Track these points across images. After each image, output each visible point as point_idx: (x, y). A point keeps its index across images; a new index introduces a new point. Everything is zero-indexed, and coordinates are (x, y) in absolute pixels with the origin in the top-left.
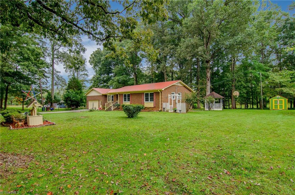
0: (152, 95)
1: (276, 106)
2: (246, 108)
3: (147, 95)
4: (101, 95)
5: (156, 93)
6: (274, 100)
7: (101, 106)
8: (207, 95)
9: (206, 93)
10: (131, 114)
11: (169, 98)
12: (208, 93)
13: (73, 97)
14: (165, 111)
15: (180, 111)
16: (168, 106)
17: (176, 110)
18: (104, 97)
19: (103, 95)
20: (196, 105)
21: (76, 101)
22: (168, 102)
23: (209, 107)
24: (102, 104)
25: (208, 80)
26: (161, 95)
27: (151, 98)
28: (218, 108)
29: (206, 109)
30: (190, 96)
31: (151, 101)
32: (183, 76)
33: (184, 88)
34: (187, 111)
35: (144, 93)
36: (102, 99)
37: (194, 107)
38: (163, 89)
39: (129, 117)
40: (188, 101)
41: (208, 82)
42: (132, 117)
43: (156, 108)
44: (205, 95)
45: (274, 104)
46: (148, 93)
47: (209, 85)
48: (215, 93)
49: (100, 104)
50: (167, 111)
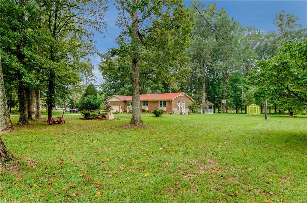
0: (165, 102)
1: (252, 111)
2: (237, 112)
3: (161, 102)
4: (122, 101)
5: (168, 101)
6: (250, 107)
7: (121, 109)
8: (203, 102)
9: (202, 101)
10: (157, 114)
11: (177, 105)
12: (204, 101)
13: (93, 102)
14: (175, 113)
15: (185, 113)
16: (176, 110)
17: (182, 113)
18: (124, 103)
19: (123, 101)
20: (194, 110)
21: (95, 105)
22: (176, 108)
23: (204, 111)
24: (122, 108)
25: (204, 91)
26: (172, 103)
27: (164, 105)
28: (209, 112)
29: (202, 113)
30: (191, 104)
31: (164, 106)
32: (185, 88)
33: (186, 97)
34: (189, 113)
35: (159, 101)
36: (123, 104)
37: (193, 112)
38: (173, 99)
39: (156, 116)
40: (190, 107)
41: (204, 92)
42: (159, 116)
43: (168, 111)
44: (202, 102)
45: (250, 110)
46: (162, 102)
47: (204, 95)
48: (208, 101)
49: (120, 108)
50: (176, 114)
